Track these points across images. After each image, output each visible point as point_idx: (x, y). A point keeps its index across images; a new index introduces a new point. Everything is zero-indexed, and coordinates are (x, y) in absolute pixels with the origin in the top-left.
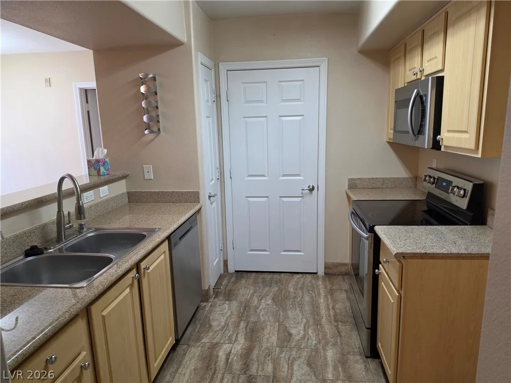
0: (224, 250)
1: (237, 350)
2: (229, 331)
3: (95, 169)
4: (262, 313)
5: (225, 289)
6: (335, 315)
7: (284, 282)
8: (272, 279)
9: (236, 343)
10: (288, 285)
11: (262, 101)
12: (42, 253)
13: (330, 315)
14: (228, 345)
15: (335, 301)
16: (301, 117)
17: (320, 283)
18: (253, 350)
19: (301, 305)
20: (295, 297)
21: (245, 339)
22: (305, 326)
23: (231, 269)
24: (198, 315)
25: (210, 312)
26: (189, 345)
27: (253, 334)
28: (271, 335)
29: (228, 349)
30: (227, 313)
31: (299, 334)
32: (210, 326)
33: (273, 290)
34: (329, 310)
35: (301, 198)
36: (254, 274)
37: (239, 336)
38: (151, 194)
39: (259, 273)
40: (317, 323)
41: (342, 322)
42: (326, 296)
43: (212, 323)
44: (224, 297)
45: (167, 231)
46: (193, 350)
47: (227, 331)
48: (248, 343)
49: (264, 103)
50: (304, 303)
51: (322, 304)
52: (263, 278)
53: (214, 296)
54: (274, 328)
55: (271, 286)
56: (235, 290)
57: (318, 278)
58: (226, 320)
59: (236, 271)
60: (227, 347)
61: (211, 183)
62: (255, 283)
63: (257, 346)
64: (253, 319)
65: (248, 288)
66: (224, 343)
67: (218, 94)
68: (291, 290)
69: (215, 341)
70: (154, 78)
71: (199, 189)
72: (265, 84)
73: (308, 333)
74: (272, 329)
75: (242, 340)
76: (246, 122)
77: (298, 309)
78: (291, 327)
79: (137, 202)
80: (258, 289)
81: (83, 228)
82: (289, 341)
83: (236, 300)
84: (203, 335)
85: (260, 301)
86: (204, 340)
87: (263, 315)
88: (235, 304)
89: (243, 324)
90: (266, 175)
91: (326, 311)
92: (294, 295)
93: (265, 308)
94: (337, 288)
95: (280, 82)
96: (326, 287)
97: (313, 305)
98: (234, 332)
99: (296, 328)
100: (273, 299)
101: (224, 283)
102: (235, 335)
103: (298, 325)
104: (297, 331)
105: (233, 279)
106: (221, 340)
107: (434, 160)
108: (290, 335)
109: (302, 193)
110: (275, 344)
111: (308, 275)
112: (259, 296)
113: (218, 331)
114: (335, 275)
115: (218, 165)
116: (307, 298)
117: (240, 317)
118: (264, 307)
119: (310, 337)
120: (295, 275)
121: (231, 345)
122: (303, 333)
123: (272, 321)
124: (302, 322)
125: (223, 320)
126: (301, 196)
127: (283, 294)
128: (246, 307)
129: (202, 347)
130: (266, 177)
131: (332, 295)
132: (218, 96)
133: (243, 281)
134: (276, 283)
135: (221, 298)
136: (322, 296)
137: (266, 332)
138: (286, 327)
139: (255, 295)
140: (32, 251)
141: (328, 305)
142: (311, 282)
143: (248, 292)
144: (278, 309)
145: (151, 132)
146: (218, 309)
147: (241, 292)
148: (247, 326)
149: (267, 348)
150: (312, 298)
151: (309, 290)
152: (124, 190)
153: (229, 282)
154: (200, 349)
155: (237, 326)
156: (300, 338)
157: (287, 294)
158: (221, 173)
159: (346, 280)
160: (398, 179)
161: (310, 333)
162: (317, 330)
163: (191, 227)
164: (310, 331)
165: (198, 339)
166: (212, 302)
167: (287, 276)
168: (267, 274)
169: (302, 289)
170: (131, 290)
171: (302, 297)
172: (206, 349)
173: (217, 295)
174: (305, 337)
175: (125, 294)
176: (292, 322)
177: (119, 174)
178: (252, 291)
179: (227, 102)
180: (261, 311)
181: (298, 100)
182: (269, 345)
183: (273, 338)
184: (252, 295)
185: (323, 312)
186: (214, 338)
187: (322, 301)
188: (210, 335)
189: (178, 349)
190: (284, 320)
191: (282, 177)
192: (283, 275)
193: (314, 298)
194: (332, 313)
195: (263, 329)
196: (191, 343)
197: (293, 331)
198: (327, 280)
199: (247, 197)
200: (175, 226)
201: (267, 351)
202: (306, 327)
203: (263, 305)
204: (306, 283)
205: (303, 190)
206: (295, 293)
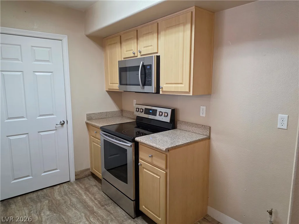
6: (100, 203)
7: (50, 195)
8: (38, 196)
10: (54, 196)
11: (18, 59)
13: (96, 204)
15: (93, 194)
16: (51, 73)
17: (76, 186)
19: (73, 205)
20: (65, 202)
33: (44, 203)
34: (94, 201)
35: (55, 131)
36: (19, 198)
39: (24, 196)
40: (92, 212)
41: (106, 205)
42: (85, 193)
49: (20, 61)
50: (74, 203)
51: (87, 199)
52: (30, 198)
55: (41, 202)
57: (72, 184)
62: (25, 204)
65: (22, 210)
68: (59, 198)
72: (19, 46)
77: (73, 209)
80: (31, 207)
85: (39, 216)
91: (92, 203)
92: (63, 201)
93: (48, 219)
94: (89, 186)
95: (32, 47)
96: (81, 187)
97: (81, 202)
100: (50, 210)
103: (81, 219)
107: (134, 100)
109: (56, 127)
111: (64, 184)
112: (37, 212)
114: (82, 178)
116: (74, 200)
118: (46, 218)
119: (95, 223)
120: (55, 188)
122: (88, 223)
124: (82, 216)
126: (55, 129)
127: (55, 204)
130: (25, 118)
131: (88, 191)
133: (13, 206)
134: (44, 198)
136: (83, 194)
139: (31, 213)
141: (91, 198)
142: (69, 188)
144: (58, 215)
150: (77, 198)
151: (71, 194)
157: (58, 202)
159: (91, 179)
160: (114, 112)
161: (92, 221)
162: (95, 217)
164: (91, 219)
167: (48, 190)
168: (32, 193)
169: (66, 195)
171: (71, 200)
176: (76, 219)
178: (27, 211)
180: (46, 222)
181: (48, 61)
185: (91, 204)
187: (85, 197)
190: (69, 221)
191: (39, 117)
192: (45, 190)
193: (79, 197)
194: (97, 202)
198: (79, 183)
199: (7, 136)
202: (87, 218)
203: (44, 217)
204: (66, 190)
205: (57, 125)
206: (63, 199)
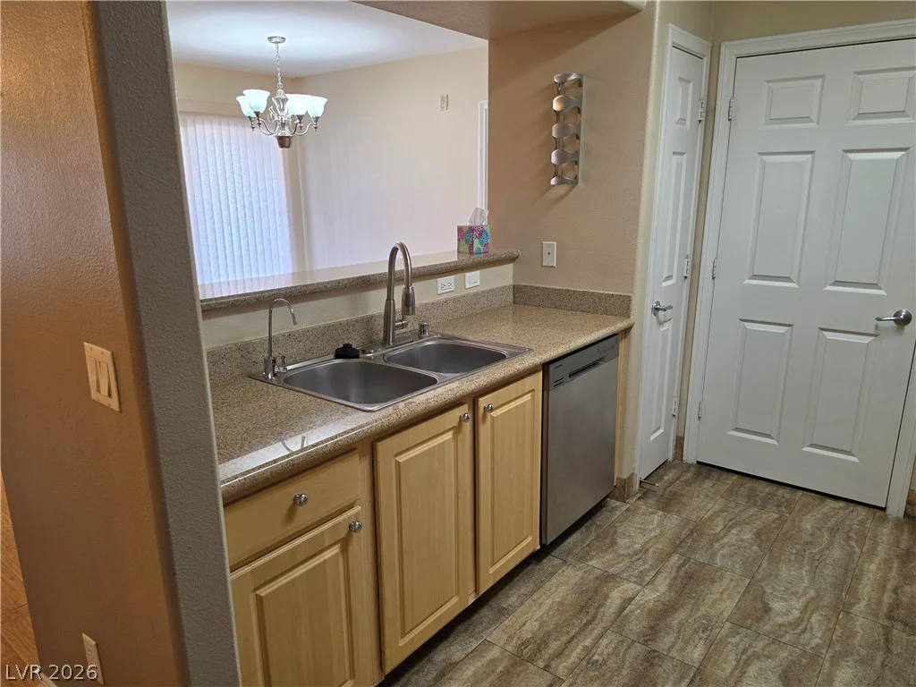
0: (679, 416)
1: (646, 599)
2: (644, 563)
3: (467, 241)
4: (724, 551)
5: (665, 489)
6: (894, 606)
7: (798, 506)
8: (771, 495)
9: (649, 587)
10: (803, 515)
11: (807, 119)
12: (358, 357)
13: (879, 602)
14: (632, 585)
15: (907, 578)
16: (902, 153)
17: (886, 531)
18: (676, 610)
19: (817, 562)
20: (808, 543)
21: (670, 586)
22: (808, 603)
23: (690, 456)
24: (600, 518)
25: (623, 520)
26: (565, 562)
27: (690, 583)
28: (725, 596)
29: (630, 593)
30: (654, 529)
31: (787, 615)
32: (614, 543)
33: (764, 516)
34: (884, 591)
35: (873, 338)
36: (735, 477)
37: (660, 578)
38: (548, 293)
39: (748, 479)
40: (842, 608)
41: (906, 625)
42: (887, 561)
43: (619, 540)
44: (658, 501)
45: (541, 357)
46: (569, 571)
47: (640, 562)
48: (672, 594)
49: (813, 122)
50: (826, 560)
51: (870, 575)
52: (753, 490)
53: (639, 495)
54: (737, 586)
55: (763, 508)
56: (684, 495)
57: (884, 519)
58: (647, 543)
59: (698, 462)
60: (629, 588)
61: (665, 284)
62: (731, 493)
63: (690, 606)
64: (699, 557)
65: (712, 499)
66: (627, 580)
67: (712, 107)
68: (808, 526)
69: (611, 570)
70: (579, 83)
71: (633, 293)
72: (820, 80)
73: (810, 618)
74: (731, 586)
75: (662, 586)
76: (764, 164)
77: (807, 568)
78: (775, 596)
79: (525, 304)
80: (732, 504)
81: (424, 332)
82: (758, 620)
83: (678, 513)
84: (594, 553)
85: (727, 529)
86: (593, 563)
87: (723, 556)
88: (673, 520)
89: (676, 558)
90: (794, 277)
91: (873, 590)
92: (808, 538)
93: (733, 545)
95: (858, 73)
96: (897, 542)
97: (846, 570)
98: (652, 568)
99: (785, 600)
100: (758, 534)
101: (666, 478)
102: (652, 573)
103: (793, 597)
104: (784, 608)
105: (688, 475)
106: (623, 571)
108: (767, 609)
109: (877, 326)
110: (726, 614)
111: (860, 508)
112: (730, 520)
113: (624, 555)
115: (689, 250)
116: (837, 553)
117: (676, 546)
118: (733, 541)
119: (812, 629)
120: (829, 500)
121: (639, 587)
122: (798, 615)
123: (738, 572)
124: (804, 593)
125: (640, 541)
126: (873, 332)
127: (784, 530)
128: (694, 532)
129: (585, 572)
130: (793, 282)
131: (905, 562)
132: (710, 112)
133: (708, 484)
134: (778, 506)
135: (651, 501)
136: (878, 559)
137: (717, 588)
138: (764, 592)
139: (721, 515)
140: (345, 352)
141: (885, 580)
142: (862, 523)
143: (710, 505)
144: (760, 553)
145: (561, 182)
146: (638, 519)
147: (696, 502)
148: (682, 565)
149: (708, 617)
150: (851, 555)
151: (849, 538)
152: (510, 282)
153: (677, 479)
154: (581, 574)
155: (663, 558)
156: (786, 623)
157: (793, 533)
158: (693, 265)
161: (813, 620)
162: (834, 620)
163: (602, 359)
164: (815, 618)
165: (583, 558)
166: (632, 504)
167: (808, 498)
168: (765, 483)
169: (833, 531)
170: (455, 436)
171: (827, 548)
172: (591, 577)
173: (645, 494)
174: (799, 624)
175: (441, 439)
176: (782, 589)
177: (501, 253)
178: (717, 507)
179: (728, 123)
180: (723, 547)
181: (901, 113)
182: (713, 612)
183: (728, 603)
184: (716, 514)
185: (866, 590)
186: (612, 566)
187: (873, 567)
188: (608, 557)
189: (545, 561)
190: (763, 579)
191: (832, 285)
192: (800, 493)
193: (856, 557)
194: (887, 598)
195: (713, 581)
196: (570, 559)
197: (777, 606)
198: (906, 529)
199: (742, 320)
200: (561, 350)
201: (704, 622)
202: (811, 607)
203: (732, 537)
204: (848, 522)
205: (880, 320)
206: (813, 535)
